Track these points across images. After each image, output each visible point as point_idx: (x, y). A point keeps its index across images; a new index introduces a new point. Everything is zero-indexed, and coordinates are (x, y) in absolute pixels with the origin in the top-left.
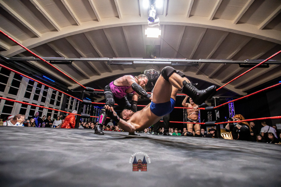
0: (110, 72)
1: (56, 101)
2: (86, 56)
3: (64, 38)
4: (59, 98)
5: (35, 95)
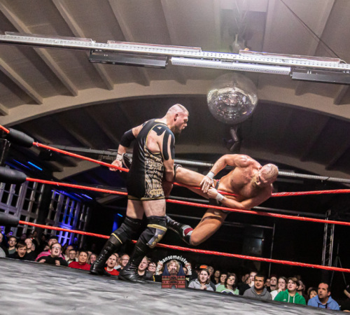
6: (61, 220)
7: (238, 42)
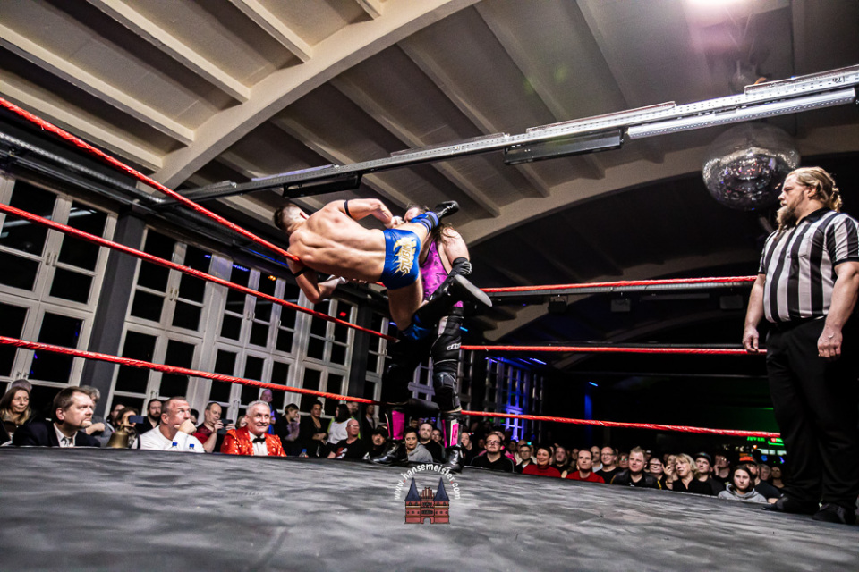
0: (539, 193)
1: (331, 345)
2: (421, 139)
3: (327, 84)
4: (341, 333)
5: (255, 324)
6: (504, 402)
7: (742, 73)
